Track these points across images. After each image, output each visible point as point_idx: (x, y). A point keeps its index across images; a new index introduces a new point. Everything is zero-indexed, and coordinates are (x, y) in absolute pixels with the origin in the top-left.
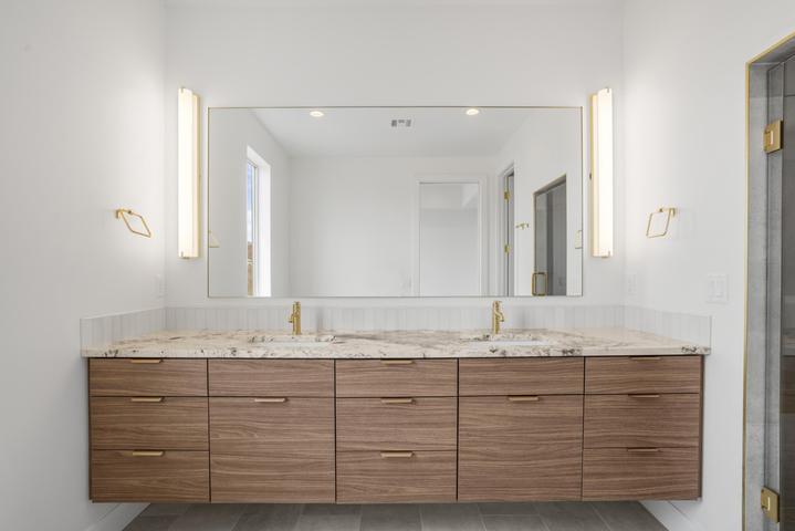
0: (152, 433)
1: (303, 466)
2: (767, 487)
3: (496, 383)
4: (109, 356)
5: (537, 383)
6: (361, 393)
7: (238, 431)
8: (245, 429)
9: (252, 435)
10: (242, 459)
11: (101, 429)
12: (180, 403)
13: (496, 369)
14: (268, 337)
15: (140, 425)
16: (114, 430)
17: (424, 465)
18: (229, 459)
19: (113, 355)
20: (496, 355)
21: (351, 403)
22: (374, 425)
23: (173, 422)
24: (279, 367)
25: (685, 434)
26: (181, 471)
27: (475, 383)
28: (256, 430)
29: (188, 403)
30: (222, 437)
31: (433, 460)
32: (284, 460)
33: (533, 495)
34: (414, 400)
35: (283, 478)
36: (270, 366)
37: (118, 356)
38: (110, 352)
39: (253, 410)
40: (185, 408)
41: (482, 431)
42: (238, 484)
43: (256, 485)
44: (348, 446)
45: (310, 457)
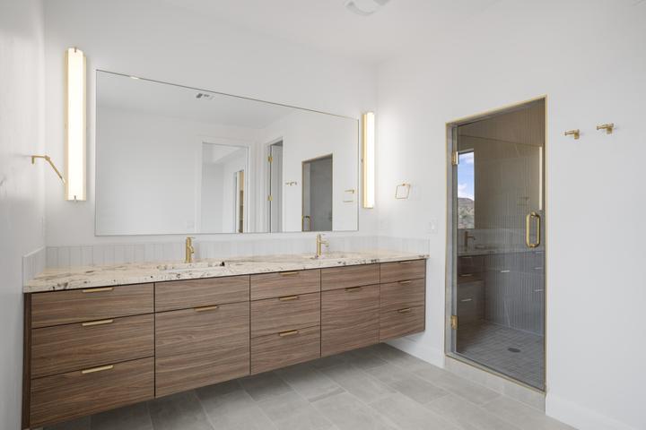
0: (100, 352)
1: (228, 353)
2: (453, 315)
3: (340, 282)
4: (57, 288)
5: (359, 279)
6: (265, 296)
7: (180, 336)
8: (185, 333)
9: (191, 337)
10: (183, 357)
11: (43, 358)
12: (129, 321)
13: (341, 273)
14: (170, 265)
15: (88, 347)
16: (59, 356)
17: (303, 338)
18: (172, 359)
19: (62, 288)
20: (341, 265)
21: (261, 303)
22: (274, 316)
23: (121, 338)
24: (211, 283)
25: (418, 299)
26: (130, 378)
27: (330, 282)
28: (193, 333)
29: (136, 321)
30: (167, 343)
31: (308, 334)
32: (215, 351)
33: (359, 344)
34: (297, 296)
35: (213, 365)
36: (205, 283)
37: (68, 288)
38: (59, 285)
39: (191, 318)
40: (133, 325)
41: (334, 311)
42: (179, 378)
43: (194, 375)
44: (258, 334)
45: (232, 347)
